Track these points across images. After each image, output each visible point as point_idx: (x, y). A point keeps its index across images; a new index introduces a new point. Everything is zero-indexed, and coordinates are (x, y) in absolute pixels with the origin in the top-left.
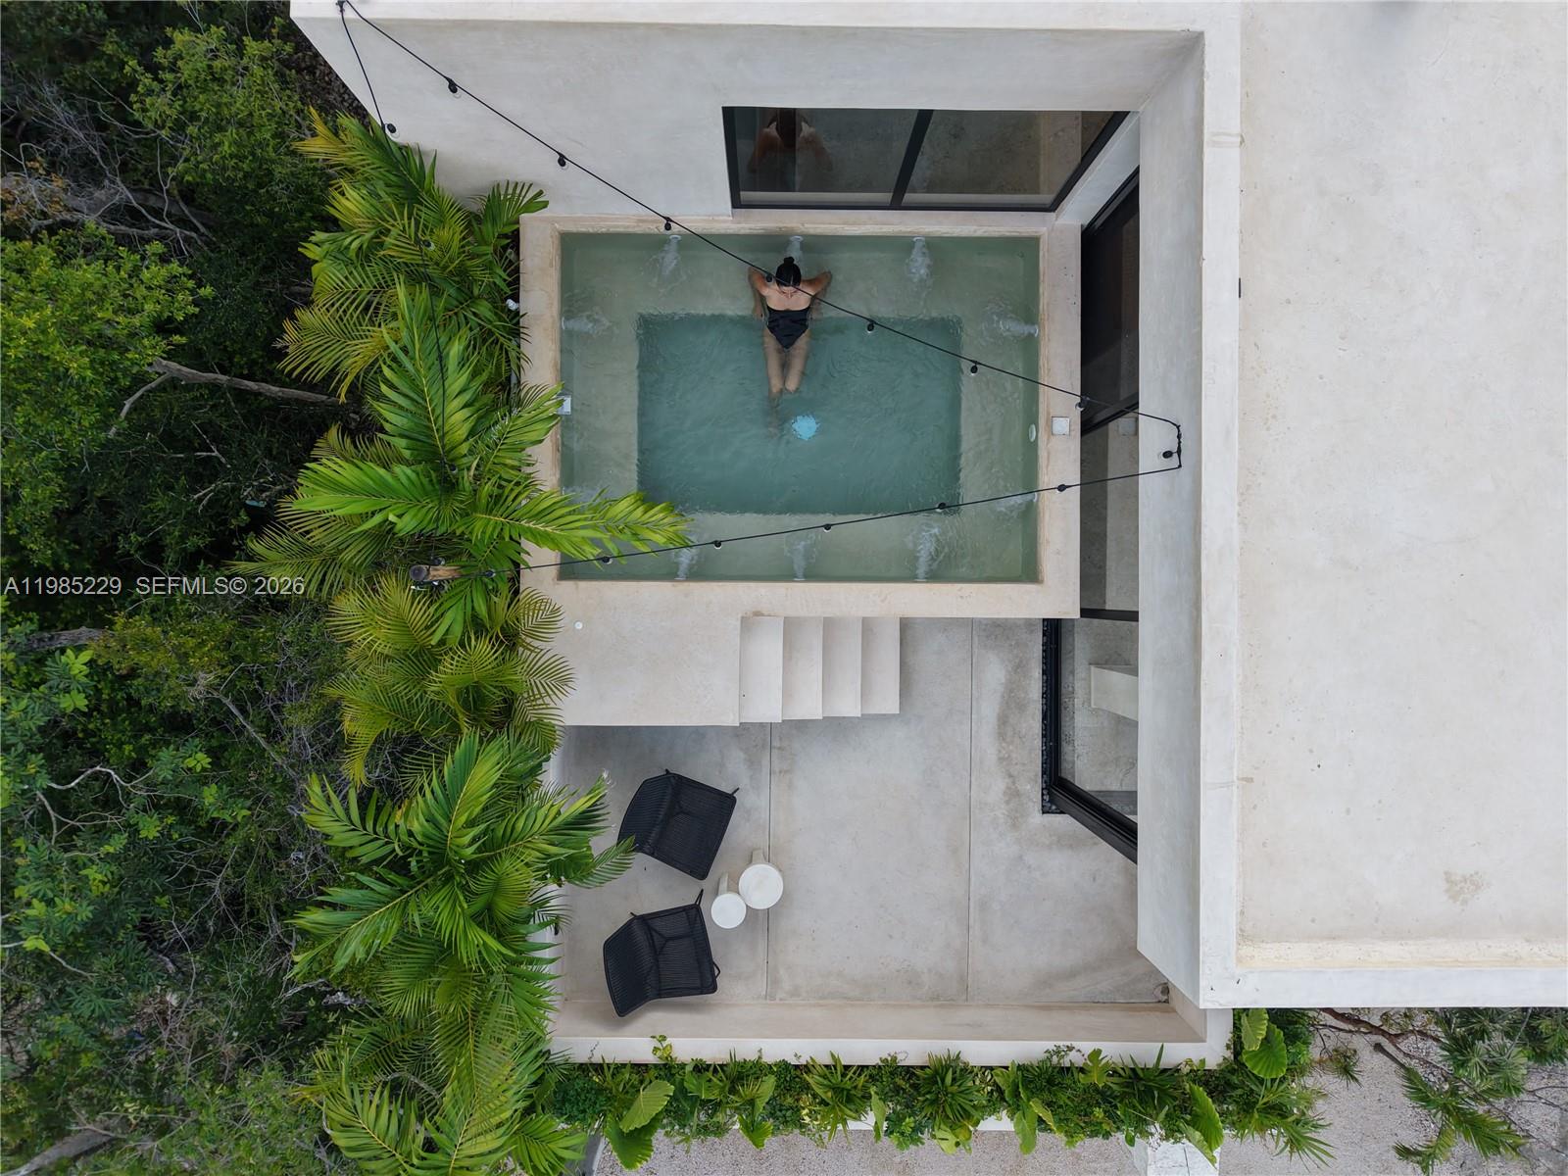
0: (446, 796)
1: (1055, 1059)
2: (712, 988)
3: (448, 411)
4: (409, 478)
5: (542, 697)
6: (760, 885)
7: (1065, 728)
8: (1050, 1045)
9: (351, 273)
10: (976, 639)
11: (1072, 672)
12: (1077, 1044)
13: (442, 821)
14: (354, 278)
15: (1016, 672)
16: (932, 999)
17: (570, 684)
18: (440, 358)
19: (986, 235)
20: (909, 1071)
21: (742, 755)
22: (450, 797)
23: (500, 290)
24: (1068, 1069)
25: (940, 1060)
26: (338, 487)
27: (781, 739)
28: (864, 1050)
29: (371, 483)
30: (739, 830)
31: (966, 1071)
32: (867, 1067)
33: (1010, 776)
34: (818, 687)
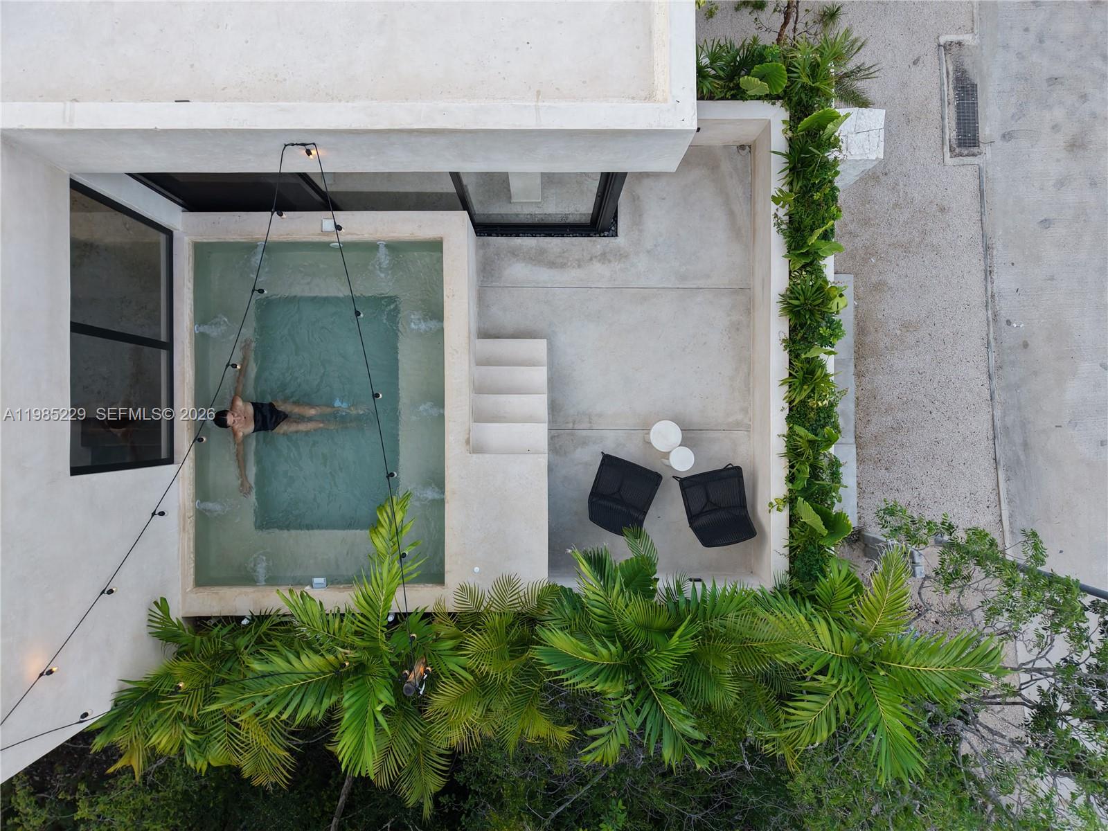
0: (576, 667)
1: (784, 227)
2: (738, 470)
3: (303, 670)
4: (352, 696)
5: (520, 597)
6: (666, 436)
7: (557, 220)
8: (774, 230)
9: (216, 738)
10: (494, 284)
11: (517, 215)
12: (773, 213)
13: (595, 669)
14: (219, 736)
15: (517, 256)
16: (750, 313)
17: (512, 577)
18: (263, 677)
19: (192, 281)
20: (792, 330)
21: (579, 450)
22: (577, 664)
23: (233, 630)
24: (790, 218)
25: (784, 308)
26: (359, 748)
27: (567, 423)
28: (777, 362)
29: (356, 723)
30: (629, 452)
31: (792, 290)
32: (790, 360)
33: (591, 259)
34: (525, 398)
